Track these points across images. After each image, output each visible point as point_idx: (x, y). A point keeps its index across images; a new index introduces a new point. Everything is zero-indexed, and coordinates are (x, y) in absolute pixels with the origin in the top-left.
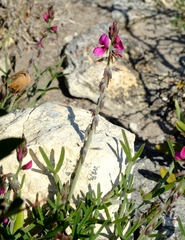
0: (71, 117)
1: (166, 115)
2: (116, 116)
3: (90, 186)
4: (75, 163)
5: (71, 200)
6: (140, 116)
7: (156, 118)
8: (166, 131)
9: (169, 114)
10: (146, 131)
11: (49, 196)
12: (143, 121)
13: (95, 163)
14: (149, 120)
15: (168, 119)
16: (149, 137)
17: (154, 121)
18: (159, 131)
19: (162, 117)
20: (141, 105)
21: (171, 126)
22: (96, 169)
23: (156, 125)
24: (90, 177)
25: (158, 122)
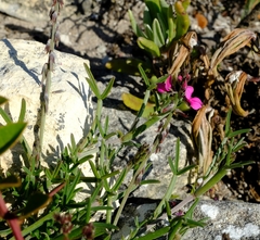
0: (13, 53)
1: (101, 18)
2: (40, 29)
3: (58, 138)
4: (36, 113)
5: (42, 159)
6: (69, 24)
7: (90, 24)
8: (105, 38)
9: (105, 16)
10: (81, 42)
11: (13, 158)
12: (75, 30)
13: (60, 110)
14: (82, 28)
15: (105, 22)
16: (87, 50)
17: (89, 29)
18: (97, 40)
19: (96, 21)
20: (67, 9)
21: (111, 31)
22: (62, 116)
23: (91, 32)
24: (57, 127)
25: (93, 28)
